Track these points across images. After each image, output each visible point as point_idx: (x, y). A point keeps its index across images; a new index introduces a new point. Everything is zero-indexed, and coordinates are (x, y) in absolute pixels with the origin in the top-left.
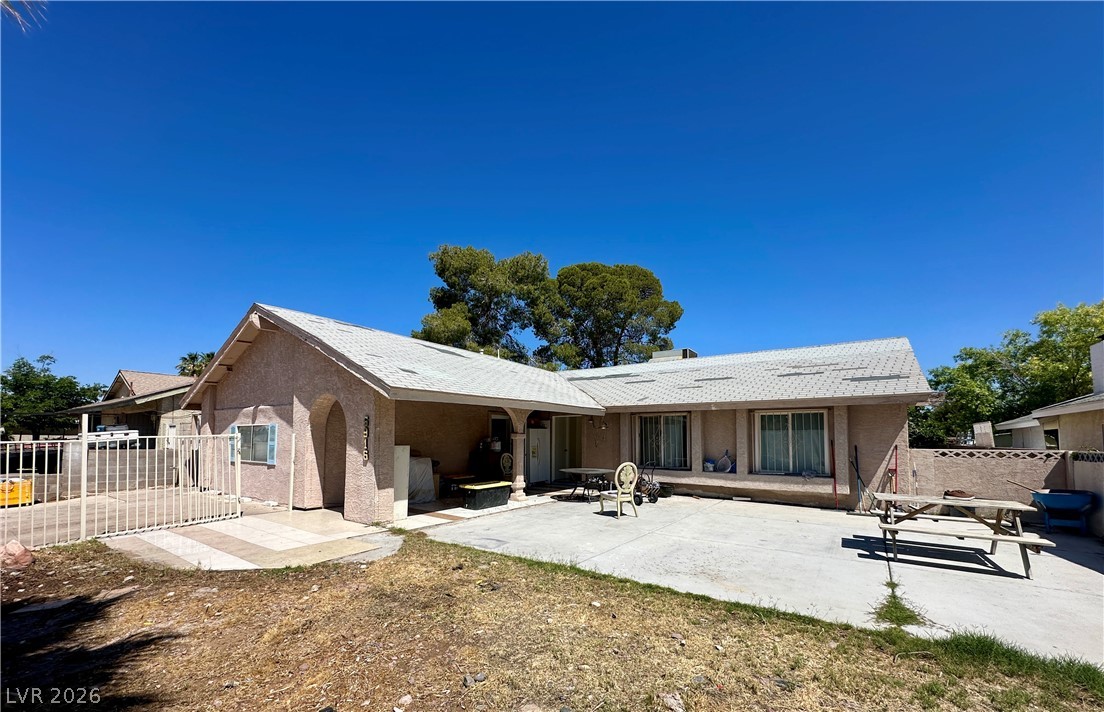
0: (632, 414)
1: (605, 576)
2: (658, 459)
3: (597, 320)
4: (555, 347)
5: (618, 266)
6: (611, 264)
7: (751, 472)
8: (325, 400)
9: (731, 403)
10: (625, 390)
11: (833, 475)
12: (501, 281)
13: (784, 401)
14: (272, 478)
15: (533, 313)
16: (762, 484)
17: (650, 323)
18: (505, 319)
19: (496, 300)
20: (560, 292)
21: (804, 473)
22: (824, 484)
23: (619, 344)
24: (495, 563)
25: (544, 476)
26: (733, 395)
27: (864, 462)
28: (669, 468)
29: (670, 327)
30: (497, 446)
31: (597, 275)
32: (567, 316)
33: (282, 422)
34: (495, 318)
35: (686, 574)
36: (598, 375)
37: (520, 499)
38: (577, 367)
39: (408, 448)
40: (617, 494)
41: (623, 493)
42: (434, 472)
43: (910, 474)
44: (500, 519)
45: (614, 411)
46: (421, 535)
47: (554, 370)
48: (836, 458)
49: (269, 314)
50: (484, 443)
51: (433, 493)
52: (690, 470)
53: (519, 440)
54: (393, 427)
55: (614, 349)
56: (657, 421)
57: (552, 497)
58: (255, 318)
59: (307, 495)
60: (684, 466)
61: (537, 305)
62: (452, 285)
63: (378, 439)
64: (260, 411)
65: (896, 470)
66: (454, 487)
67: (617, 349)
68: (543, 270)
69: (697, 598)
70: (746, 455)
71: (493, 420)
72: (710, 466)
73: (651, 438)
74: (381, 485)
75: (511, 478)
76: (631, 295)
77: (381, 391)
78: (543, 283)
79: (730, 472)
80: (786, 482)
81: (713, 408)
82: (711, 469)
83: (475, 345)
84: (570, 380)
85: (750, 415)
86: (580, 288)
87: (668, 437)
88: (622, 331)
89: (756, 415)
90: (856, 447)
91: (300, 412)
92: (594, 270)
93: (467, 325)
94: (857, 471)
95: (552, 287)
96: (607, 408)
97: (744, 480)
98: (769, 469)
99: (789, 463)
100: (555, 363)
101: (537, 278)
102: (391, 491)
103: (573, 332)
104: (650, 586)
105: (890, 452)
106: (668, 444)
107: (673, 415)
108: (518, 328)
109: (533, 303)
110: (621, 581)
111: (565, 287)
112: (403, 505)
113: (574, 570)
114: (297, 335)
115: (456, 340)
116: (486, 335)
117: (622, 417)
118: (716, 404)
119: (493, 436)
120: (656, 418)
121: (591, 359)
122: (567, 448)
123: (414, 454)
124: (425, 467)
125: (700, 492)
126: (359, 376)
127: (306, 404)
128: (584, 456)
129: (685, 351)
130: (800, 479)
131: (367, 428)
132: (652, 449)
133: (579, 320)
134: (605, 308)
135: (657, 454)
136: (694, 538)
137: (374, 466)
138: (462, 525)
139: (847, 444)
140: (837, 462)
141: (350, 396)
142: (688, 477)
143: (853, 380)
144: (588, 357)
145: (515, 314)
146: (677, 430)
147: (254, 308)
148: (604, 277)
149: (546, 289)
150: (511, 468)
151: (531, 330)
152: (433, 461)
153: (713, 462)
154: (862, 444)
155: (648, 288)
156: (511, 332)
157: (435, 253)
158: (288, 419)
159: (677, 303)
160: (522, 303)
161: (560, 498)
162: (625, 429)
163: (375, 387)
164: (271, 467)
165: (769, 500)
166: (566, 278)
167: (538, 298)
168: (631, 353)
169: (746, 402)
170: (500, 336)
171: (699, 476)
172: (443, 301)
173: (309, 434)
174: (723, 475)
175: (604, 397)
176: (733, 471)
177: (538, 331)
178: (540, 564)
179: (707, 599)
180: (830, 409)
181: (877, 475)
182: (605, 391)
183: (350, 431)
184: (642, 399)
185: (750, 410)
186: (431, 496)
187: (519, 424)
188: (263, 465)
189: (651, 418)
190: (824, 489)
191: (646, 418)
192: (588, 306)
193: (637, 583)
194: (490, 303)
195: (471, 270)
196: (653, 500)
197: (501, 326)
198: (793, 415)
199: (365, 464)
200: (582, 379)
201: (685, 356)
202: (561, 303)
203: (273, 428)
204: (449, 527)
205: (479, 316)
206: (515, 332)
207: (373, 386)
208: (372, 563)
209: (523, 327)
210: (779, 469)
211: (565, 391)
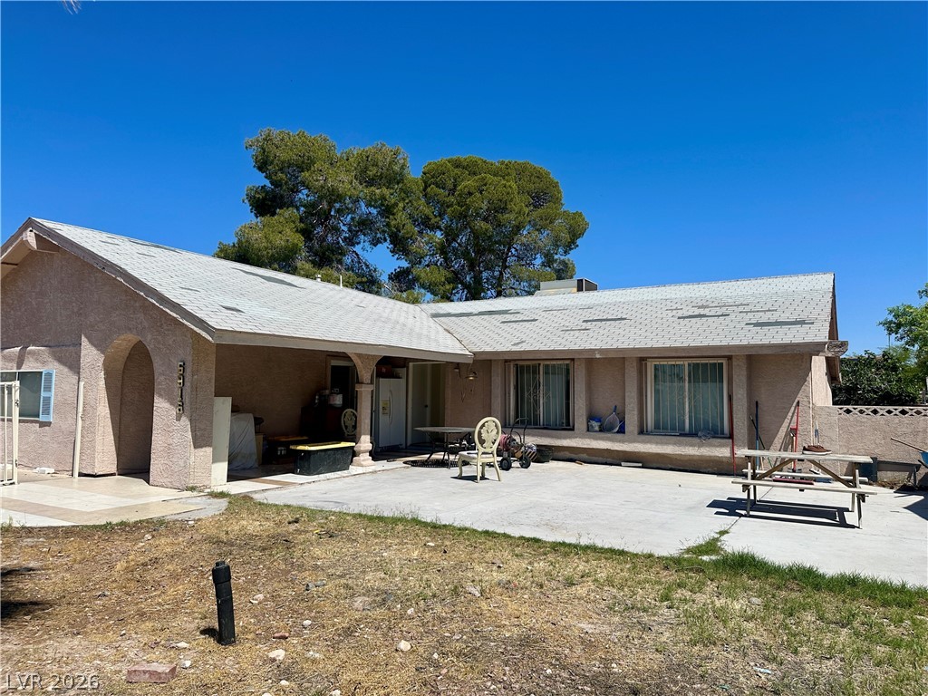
0: (506, 361)
1: (445, 526)
2: (536, 417)
3: (476, 235)
4: (417, 271)
5: (503, 163)
6: (495, 160)
7: (641, 432)
8: (124, 341)
9: (618, 350)
10: (500, 331)
11: (731, 436)
12: (344, 181)
13: (676, 349)
14: (45, 439)
15: (388, 225)
16: (654, 446)
17: (544, 239)
18: (350, 230)
19: (337, 205)
20: (425, 195)
21: (700, 434)
22: (721, 446)
23: (505, 267)
24: (333, 518)
25: (398, 439)
26: (622, 340)
27: (765, 419)
28: (548, 427)
29: (570, 246)
30: (338, 400)
31: (475, 174)
32: (435, 227)
33: (62, 367)
34: (336, 230)
35: (528, 525)
36: (469, 310)
37: (364, 463)
38: (447, 298)
39: (230, 399)
40: (477, 454)
41: (483, 453)
42: (257, 432)
43: (812, 433)
44: (340, 484)
45: (483, 357)
46: (246, 498)
47: (415, 301)
48: (734, 416)
49: (51, 233)
50: (320, 396)
51: (255, 457)
52: (573, 429)
53: (365, 393)
54: (213, 375)
55: (496, 273)
56: (535, 370)
57: (405, 463)
58: (30, 237)
59: (98, 457)
60: (567, 426)
61: (394, 214)
62: (276, 184)
63: (195, 388)
64: (30, 353)
65: (796, 429)
66: (281, 451)
67: (501, 274)
68: (403, 167)
69: (528, 540)
70: (636, 412)
71: (333, 367)
72: (596, 425)
73: (528, 390)
74: (198, 444)
75: (355, 439)
76: (520, 203)
77: (204, 334)
78: (400, 185)
79: (618, 432)
80: (680, 444)
81: (598, 356)
82: (597, 428)
83: (308, 266)
84: (435, 316)
85: (641, 365)
86: (452, 191)
87: (548, 390)
88: (509, 250)
89: (649, 364)
90: (757, 402)
91: (91, 356)
92: (471, 168)
93: (298, 239)
94: (757, 429)
95: (414, 188)
96: (475, 354)
97: (634, 441)
98: (664, 429)
99: (684, 421)
100: (417, 291)
101: (393, 178)
102: (209, 450)
103: (443, 250)
104: (486, 532)
105: (793, 409)
106: (548, 398)
107: (554, 363)
108: (367, 244)
109: (387, 211)
110: (459, 529)
111: (433, 189)
112: (222, 468)
113: (416, 521)
114: (92, 262)
115: (283, 261)
116: (324, 254)
117: (493, 363)
118: (600, 351)
119: (332, 388)
120: (534, 367)
121: (466, 286)
122: (428, 403)
123: (235, 410)
124: (248, 424)
125: (584, 456)
126: (175, 315)
127: (99, 345)
128: (448, 412)
129: (580, 282)
130: (696, 440)
131: (183, 376)
132: (529, 403)
133: (451, 235)
134: (485, 219)
135: (535, 410)
136: (554, 499)
137: (191, 420)
138: (294, 490)
139: (745, 400)
140: (735, 420)
141: (160, 338)
142: (570, 438)
143: (757, 325)
144: (462, 283)
145: (364, 225)
146: (558, 382)
147: (29, 224)
148: (483, 179)
149: (406, 192)
150: (355, 427)
151: (385, 248)
152: (255, 418)
153: (599, 420)
154: (763, 397)
155: (543, 195)
156: (358, 249)
157: (253, 139)
158: (74, 366)
159: (580, 215)
160: (374, 211)
161: (414, 464)
162: (497, 380)
163: (195, 329)
164: (43, 424)
165: (663, 466)
166: (433, 178)
167: (396, 204)
168: (520, 280)
169: (634, 349)
170: (343, 254)
171: (582, 436)
172: (264, 205)
173: (102, 383)
174: (609, 435)
175: (473, 339)
176: (622, 430)
177: (395, 246)
178: (381, 519)
179: (536, 540)
180: (729, 358)
181: (778, 436)
182: (477, 333)
183: (160, 380)
184: (518, 344)
185: (642, 359)
186: (253, 461)
187: (365, 373)
188: (32, 422)
189: (528, 367)
190: (721, 452)
191: (522, 367)
192: (463, 216)
193: (475, 531)
194: (330, 211)
195: (304, 165)
196: (525, 465)
197: (345, 239)
198: (689, 365)
199: (178, 419)
200: (449, 315)
201: (580, 289)
202: (427, 211)
203: (49, 375)
204: (278, 492)
205: (314, 227)
206: (363, 249)
207: (193, 327)
208: (199, 520)
209: (375, 242)
210: (673, 429)
211: (425, 332)
